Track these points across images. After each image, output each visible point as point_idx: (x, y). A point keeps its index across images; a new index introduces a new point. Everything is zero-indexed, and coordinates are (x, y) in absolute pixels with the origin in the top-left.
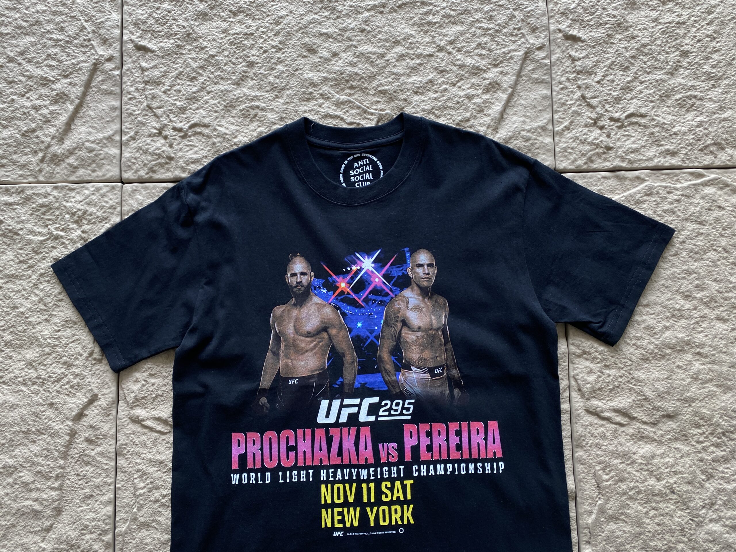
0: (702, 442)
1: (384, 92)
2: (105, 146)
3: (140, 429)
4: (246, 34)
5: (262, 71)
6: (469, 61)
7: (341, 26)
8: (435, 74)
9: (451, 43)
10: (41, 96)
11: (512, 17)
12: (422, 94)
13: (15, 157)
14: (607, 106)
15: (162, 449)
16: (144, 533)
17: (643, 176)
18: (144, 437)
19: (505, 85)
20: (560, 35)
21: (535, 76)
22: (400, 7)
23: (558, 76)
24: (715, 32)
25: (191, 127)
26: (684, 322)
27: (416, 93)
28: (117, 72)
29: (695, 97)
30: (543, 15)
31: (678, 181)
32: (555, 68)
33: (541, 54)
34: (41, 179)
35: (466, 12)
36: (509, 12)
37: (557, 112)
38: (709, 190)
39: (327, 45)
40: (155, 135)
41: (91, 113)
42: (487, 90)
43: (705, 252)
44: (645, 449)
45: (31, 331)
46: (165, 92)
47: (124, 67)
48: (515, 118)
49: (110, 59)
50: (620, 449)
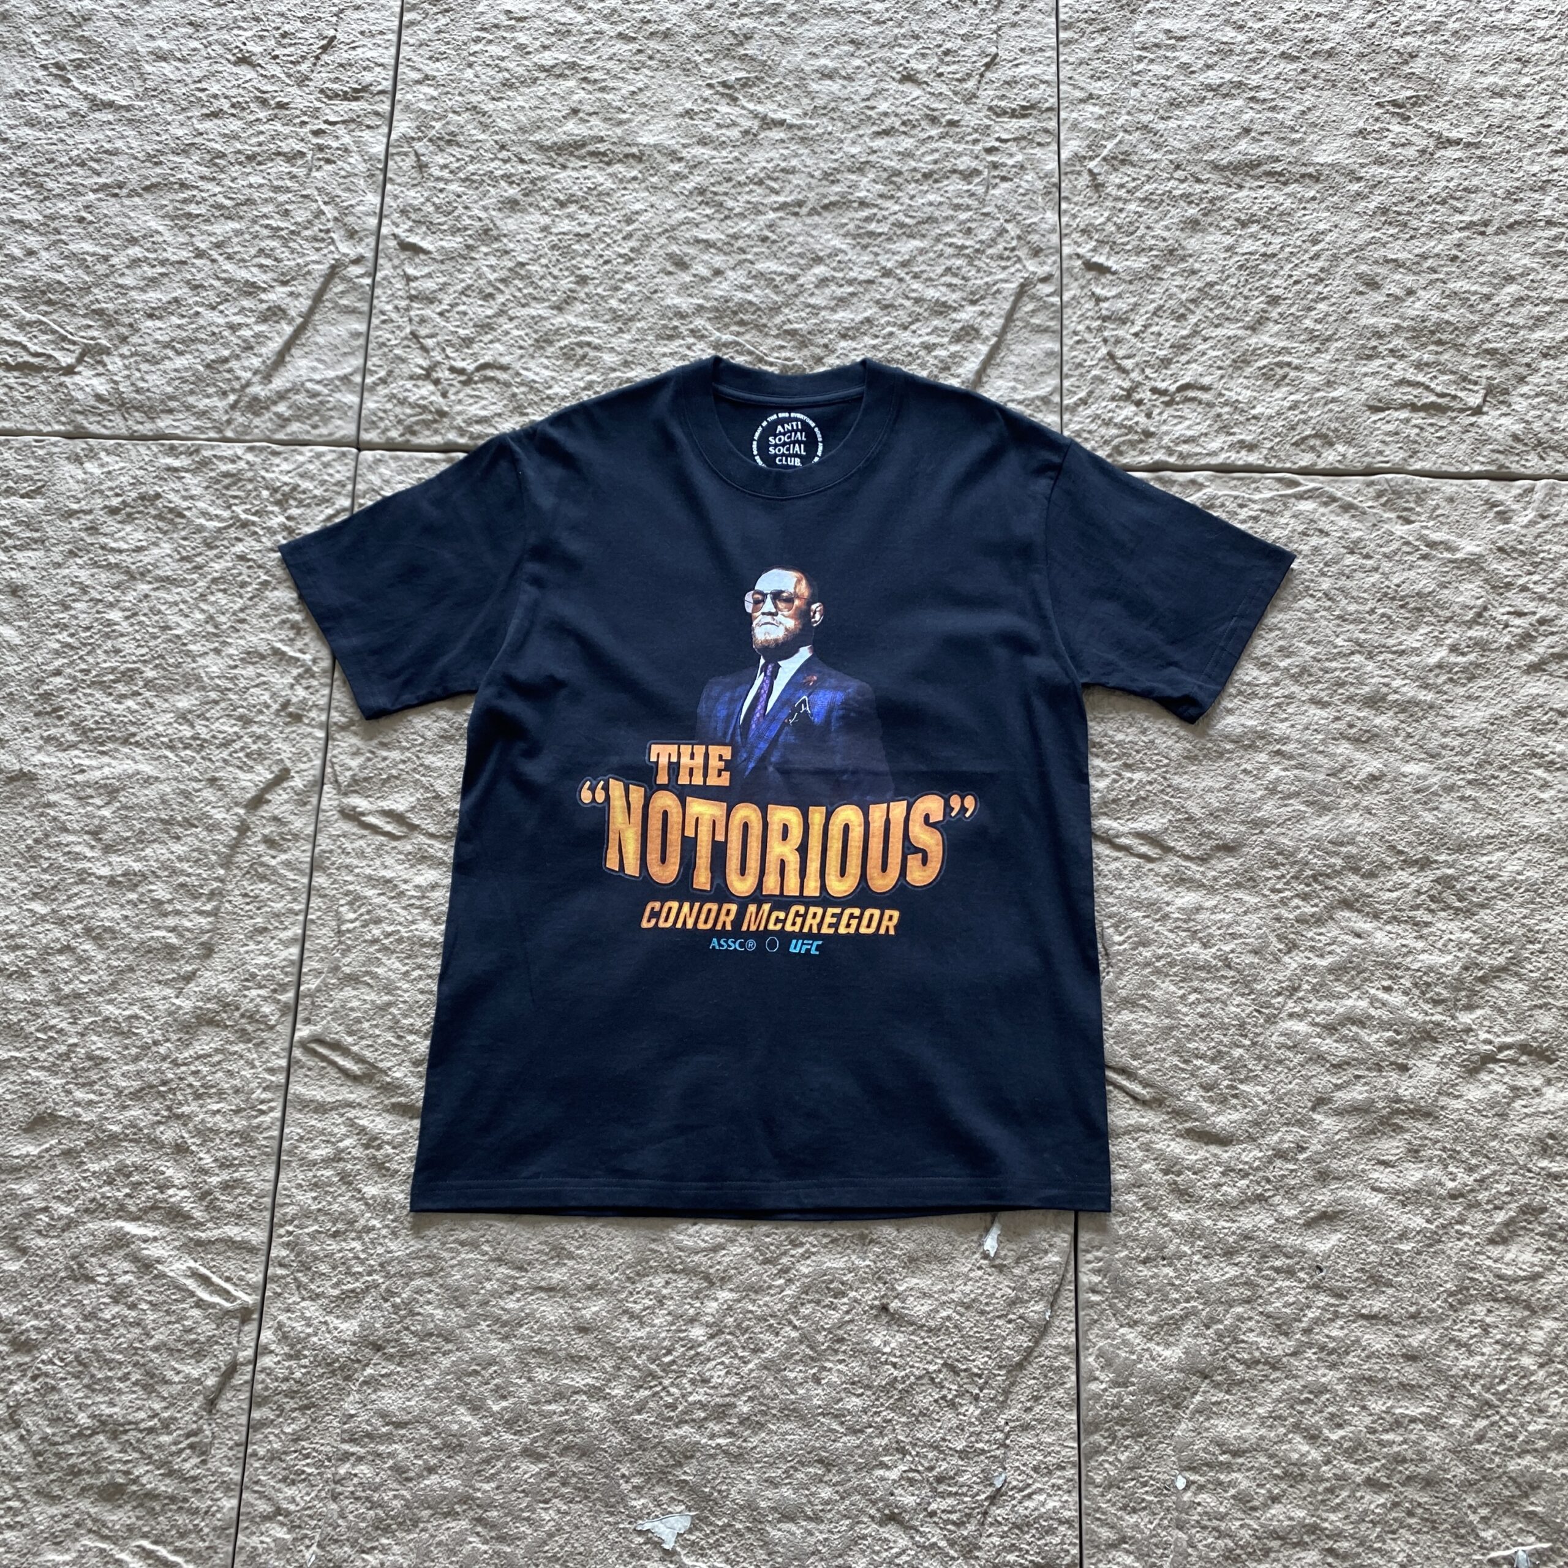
0: (1279, 891)
1: (793, 333)
2: (337, 389)
3: (355, 830)
4: (577, 235)
5: (600, 290)
6: (931, 293)
7: (731, 231)
8: (875, 309)
9: (904, 264)
10: (242, 311)
11: (1002, 232)
12: (853, 338)
13: (191, 400)
14: (1148, 371)
15: (390, 862)
16: (348, 992)
17: (1200, 480)
18: (362, 842)
19: (986, 332)
20: (1079, 262)
21: (1035, 321)
22: (826, 207)
23: (1072, 321)
24: (1322, 270)
25: (479, 369)
26: (1257, 704)
27: (844, 336)
28: (368, 281)
29: (1289, 364)
30: (1053, 231)
31: (1257, 489)
32: (1068, 311)
33: (1045, 289)
34: (229, 434)
35: (931, 220)
36: (997, 224)
37: (1068, 376)
38: (1307, 506)
39: (706, 257)
40: (419, 377)
41: (320, 340)
42: (957, 338)
43: (1296, 599)
44: (1188, 898)
45: (191, 665)
46: (441, 314)
47: (379, 275)
48: (1000, 382)
49: (358, 261)
50: (1144, 895)
